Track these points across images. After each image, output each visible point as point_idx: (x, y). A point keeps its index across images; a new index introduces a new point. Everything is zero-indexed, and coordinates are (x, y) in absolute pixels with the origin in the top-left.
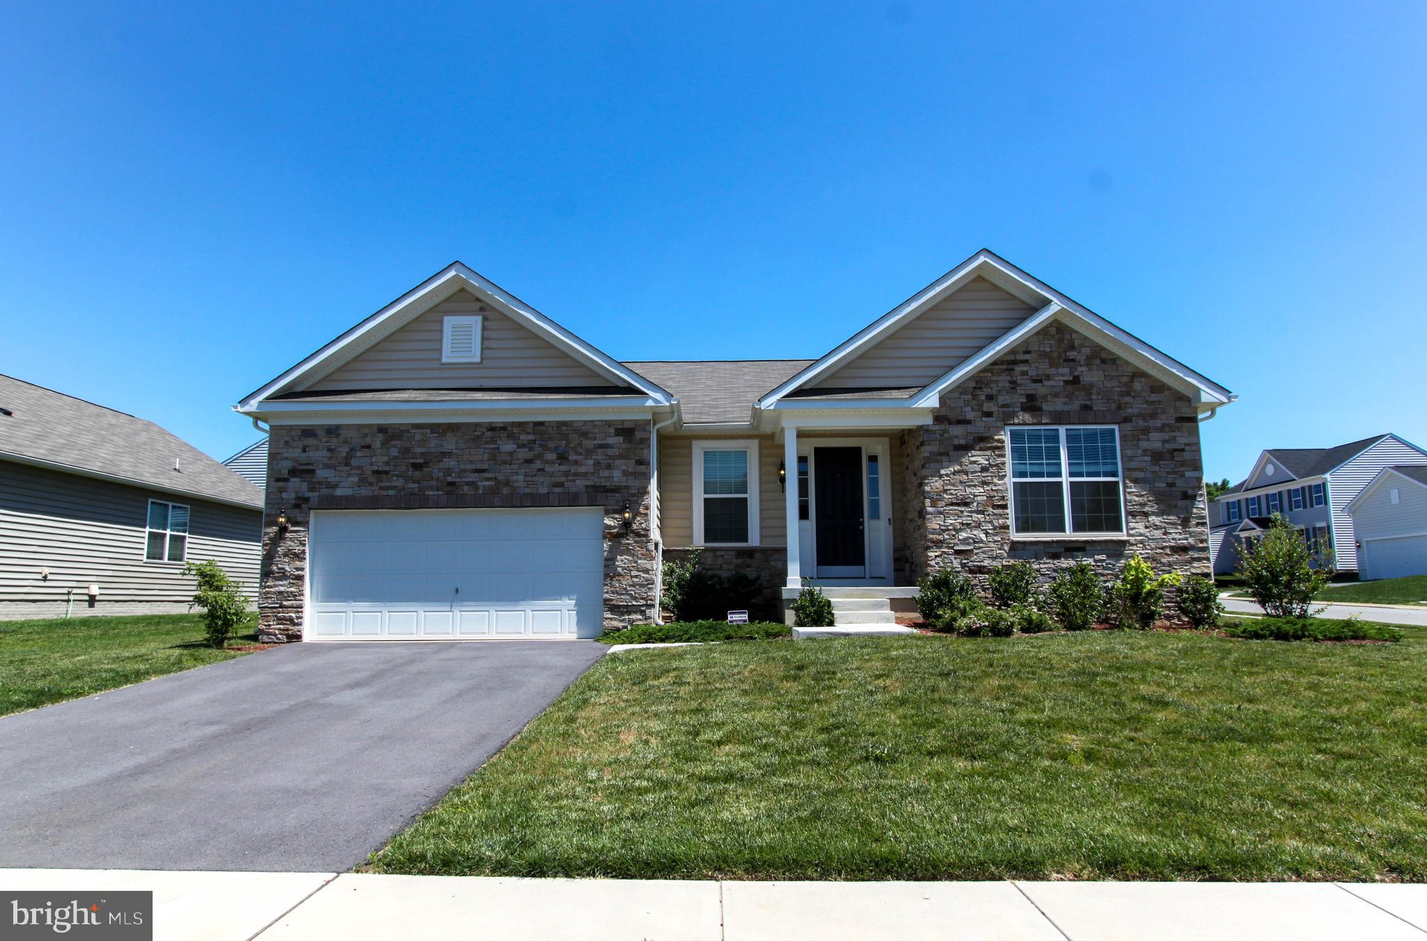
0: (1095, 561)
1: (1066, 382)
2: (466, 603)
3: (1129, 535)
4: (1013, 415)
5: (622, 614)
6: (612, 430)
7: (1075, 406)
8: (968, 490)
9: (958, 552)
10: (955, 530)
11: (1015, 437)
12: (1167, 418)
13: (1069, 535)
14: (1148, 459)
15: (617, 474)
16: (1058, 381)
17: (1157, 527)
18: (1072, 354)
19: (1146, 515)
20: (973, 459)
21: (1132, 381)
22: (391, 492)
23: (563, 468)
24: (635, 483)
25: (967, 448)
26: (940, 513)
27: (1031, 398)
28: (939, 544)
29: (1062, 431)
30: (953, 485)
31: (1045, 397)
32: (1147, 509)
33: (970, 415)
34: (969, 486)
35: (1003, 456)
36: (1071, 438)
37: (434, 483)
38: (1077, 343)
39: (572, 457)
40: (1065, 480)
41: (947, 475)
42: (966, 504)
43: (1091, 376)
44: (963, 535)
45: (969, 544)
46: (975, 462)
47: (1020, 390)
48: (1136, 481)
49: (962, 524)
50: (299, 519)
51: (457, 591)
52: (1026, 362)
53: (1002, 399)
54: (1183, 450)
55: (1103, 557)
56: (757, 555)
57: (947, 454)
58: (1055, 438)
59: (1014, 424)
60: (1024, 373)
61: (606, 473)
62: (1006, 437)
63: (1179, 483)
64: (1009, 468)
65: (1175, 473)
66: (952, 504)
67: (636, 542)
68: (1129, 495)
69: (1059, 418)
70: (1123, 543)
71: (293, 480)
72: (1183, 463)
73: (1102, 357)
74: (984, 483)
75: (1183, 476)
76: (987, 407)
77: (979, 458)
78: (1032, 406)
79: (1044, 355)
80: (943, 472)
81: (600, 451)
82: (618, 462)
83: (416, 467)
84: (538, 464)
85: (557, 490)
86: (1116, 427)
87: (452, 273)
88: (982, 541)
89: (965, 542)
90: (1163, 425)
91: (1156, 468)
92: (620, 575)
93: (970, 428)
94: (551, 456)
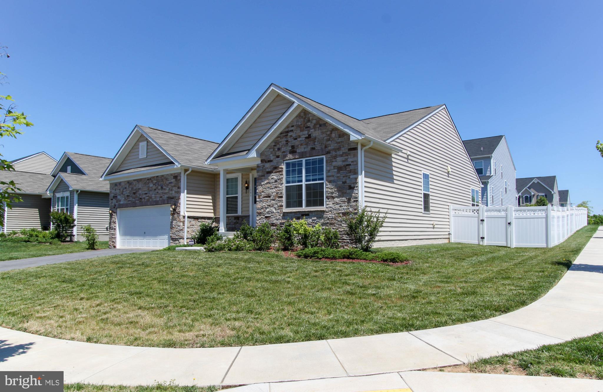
0: (313, 220)
1: (306, 138)
2: (147, 237)
3: (327, 208)
4: (285, 156)
5: (174, 241)
6: (172, 177)
7: (309, 149)
8: (270, 190)
9: (266, 217)
10: (265, 208)
11: (288, 165)
12: (344, 150)
13: (304, 208)
14: (336, 170)
15: (173, 192)
16: (303, 138)
17: (337, 204)
18: (309, 124)
19: (333, 198)
20: (272, 177)
21: (331, 133)
22: (130, 202)
23: (162, 191)
24: (177, 195)
25: (270, 173)
26: (261, 201)
27: (293, 147)
28: (260, 214)
29: (304, 160)
30: (265, 189)
31: (298, 146)
32: (334, 195)
33: (272, 158)
34: (271, 189)
35: (282, 175)
36: (307, 163)
37: (137, 198)
38: (311, 118)
39: (164, 188)
40: (304, 183)
41: (264, 185)
42: (269, 197)
43: (316, 133)
44: (268, 210)
45: (269, 214)
46: (272, 179)
47: (290, 144)
48: (330, 182)
49: (268, 205)
50: (115, 211)
51: (145, 233)
52: (292, 131)
53: (283, 149)
54: (350, 165)
55: (315, 218)
56: (240, 219)
57: (263, 176)
58: (300, 165)
59: (286, 160)
60: (291, 136)
61: (171, 192)
62: (284, 167)
63: (348, 181)
64: (284, 181)
65: (346, 176)
66: (265, 197)
67: (177, 216)
68: (328, 188)
69: (302, 155)
70: (323, 212)
71: (114, 199)
72: (350, 171)
73: (321, 124)
74: (276, 187)
75: (349, 178)
76: (279, 153)
77: (274, 176)
78: (293, 152)
79: (298, 126)
80: (262, 183)
81: (170, 184)
82: (174, 188)
83: (134, 193)
84: (157, 191)
85: (161, 199)
86: (324, 157)
87: (136, 129)
88: (274, 212)
89: (268, 213)
90: (343, 153)
91: (339, 175)
92: (173, 228)
93: (272, 164)
94: (160, 187)
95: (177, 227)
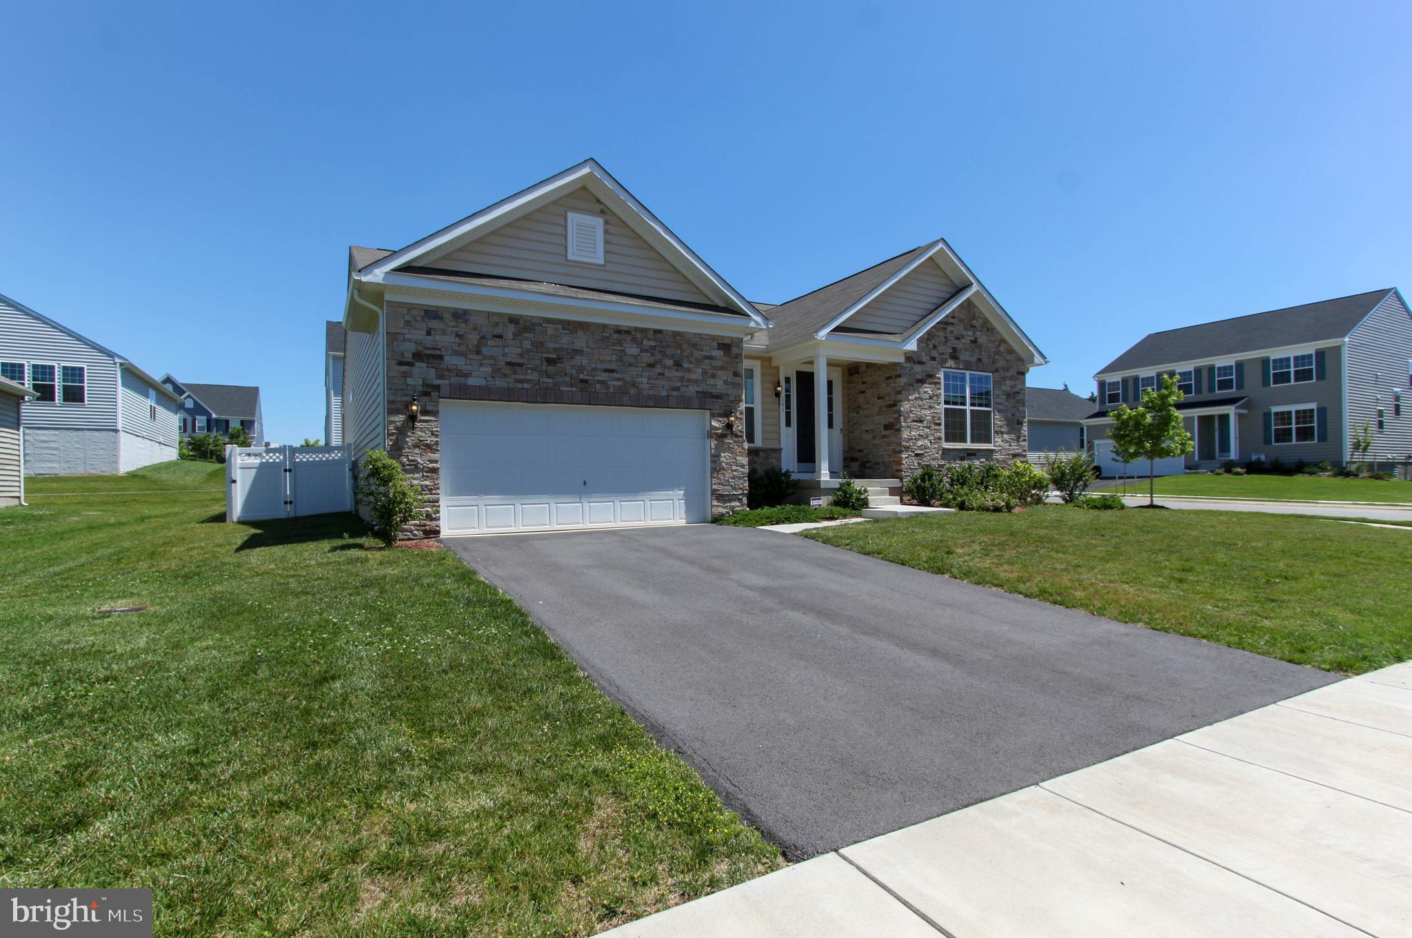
0: (981, 462)
1: (971, 341)
2: (594, 495)
3: (995, 446)
4: (945, 361)
5: (725, 502)
6: (715, 344)
7: (974, 359)
8: (923, 411)
9: (917, 455)
10: (915, 439)
11: (946, 376)
12: (1013, 372)
13: (969, 445)
14: (1004, 397)
15: (719, 382)
16: (967, 341)
17: (1007, 441)
18: (974, 322)
19: (1002, 433)
20: (926, 390)
21: (999, 345)
22: (526, 386)
23: (679, 374)
24: (732, 392)
25: (921, 381)
26: (908, 427)
27: (954, 349)
28: (907, 448)
29: (968, 373)
30: (915, 407)
31: (961, 350)
32: (1003, 430)
33: (925, 358)
34: (923, 409)
35: (939, 389)
36: (972, 380)
37: (568, 379)
38: (977, 314)
39: (686, 365)
40: (968, 408)
41: (912, 400)
42: (921, 421)
43: (982, 340)
44: (920, 443)
45: (922, 450)
46: (926, 392)
47: (949, 344)
48: (999, 411)
49: (919, 435)
50: (429, 408)
51: (585, 483)
52: (952, 324)
53: (941, 349)
54: (1019, 393)
55: (983, 460)
56: (761, 454)
57: (911, 385)
58: (963, 379)
59: (946, 367)
60: (952, 332)
61: (711, 381)
62: (941, 375)
63: (1017, 414)
64: (942, 398)
65: (1015, 407)
66: (914, 421)
67: (735, 442)
68: (997, 420)
69: (968, 367)
70: (992, 451)
71: (417, 364)
72: (1018, 401)
73: (988, 328)
74: (931, 407)
75: (1018, 409)
76: (934, 353)
77: (928, 389)
78: (954, 357)
79: (961, 320)
80: (910, 398)
81: (706, 361)
82: (720, 372)
83: (550, 361)
84: (659, 369)
85: (675, 393)
86: (991, 374)
87: (586, 170)
88: (928, 448)
89: (920, 448)
90: (1012, 376)
91: (1007, 404)
92: (724, 469)
93: (924, 367)
94: (669, 362)
95: (734, 468)
